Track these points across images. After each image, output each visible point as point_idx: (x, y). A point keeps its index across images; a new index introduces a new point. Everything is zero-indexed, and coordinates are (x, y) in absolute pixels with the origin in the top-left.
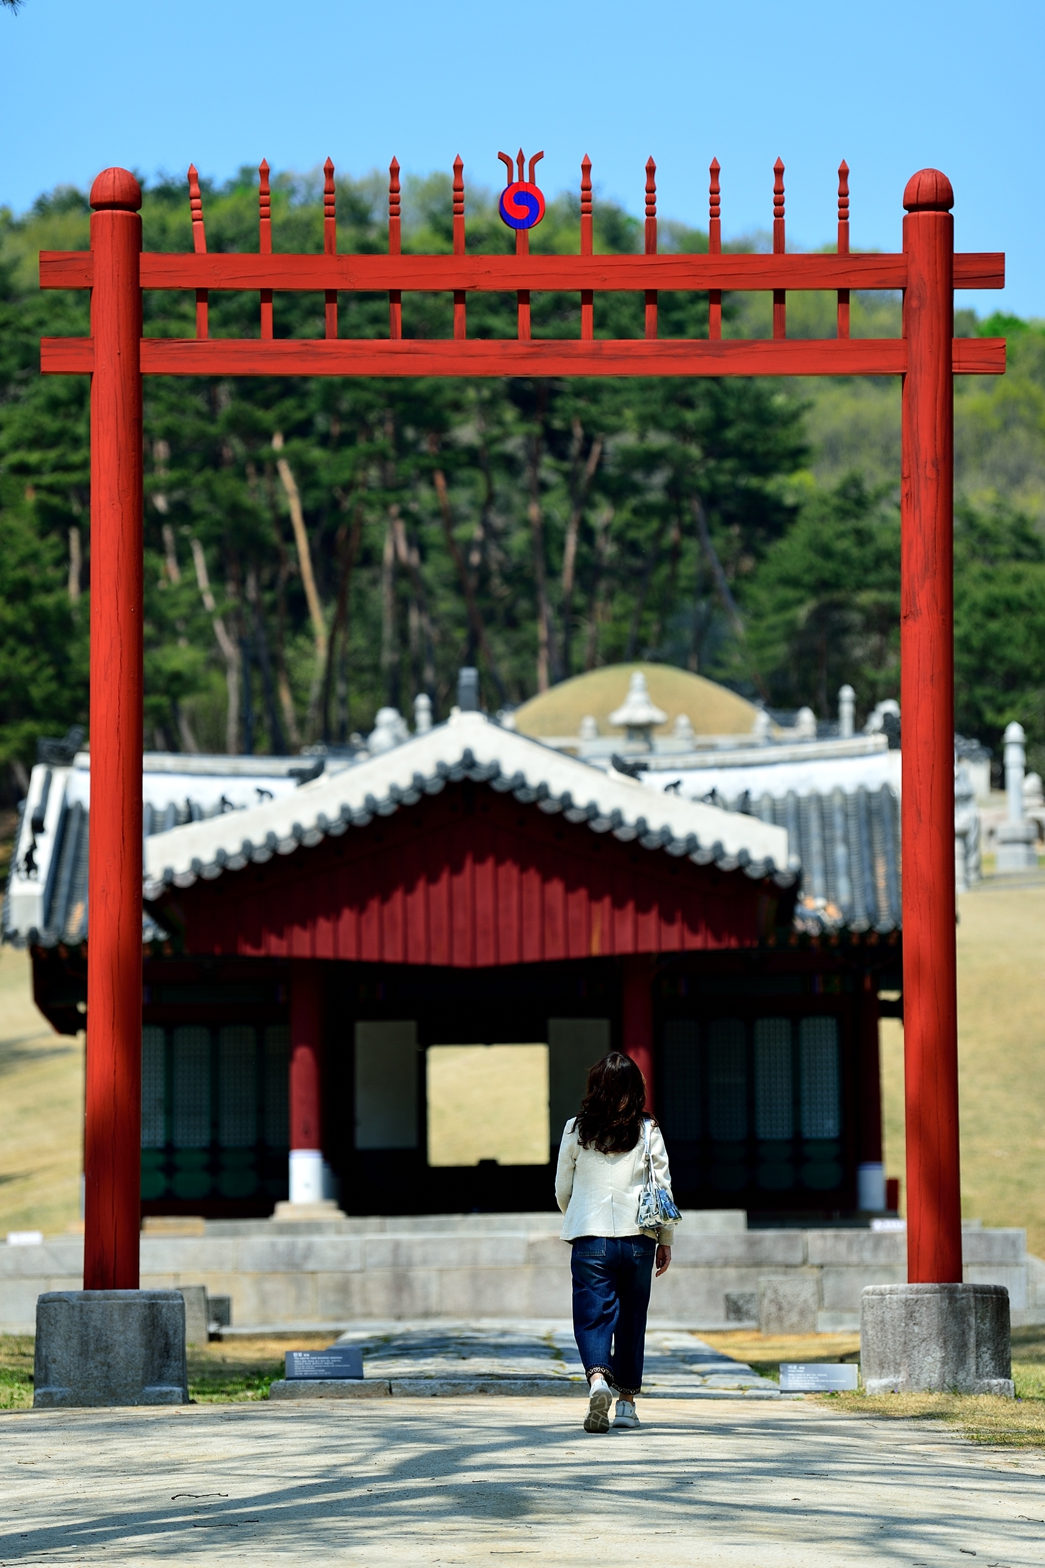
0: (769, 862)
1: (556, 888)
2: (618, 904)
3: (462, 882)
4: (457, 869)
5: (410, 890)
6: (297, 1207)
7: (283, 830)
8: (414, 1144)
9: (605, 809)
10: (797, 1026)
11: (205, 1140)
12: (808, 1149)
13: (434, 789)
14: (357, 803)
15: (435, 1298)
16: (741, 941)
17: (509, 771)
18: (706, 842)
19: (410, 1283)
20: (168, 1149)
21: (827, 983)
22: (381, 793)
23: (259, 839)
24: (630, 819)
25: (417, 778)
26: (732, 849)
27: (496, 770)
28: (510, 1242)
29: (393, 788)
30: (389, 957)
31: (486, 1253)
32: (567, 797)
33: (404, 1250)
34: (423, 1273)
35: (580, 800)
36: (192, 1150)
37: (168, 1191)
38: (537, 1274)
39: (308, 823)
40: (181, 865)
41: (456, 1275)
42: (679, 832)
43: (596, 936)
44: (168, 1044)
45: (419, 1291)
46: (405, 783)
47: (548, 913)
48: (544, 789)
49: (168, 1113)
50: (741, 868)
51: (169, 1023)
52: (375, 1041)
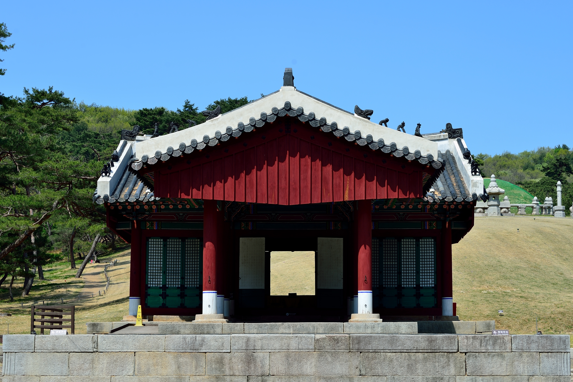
1: (329, 168)
2: (358, 177)
3: (284, 166)
4: (282, 160)
5: (260, 169)
6: (206, 316)
7: (200, 139)
8: (263, 287)
9: (352, 131)
10: (418, 241)
11: (178, 284)
12: (422, 292)
13: (271, 120)
14: (235, 127)
15: (267, 367)
16: (415, 195)
17: (307, 112)
18: (400, 147)
19: (254, 360)
20: (164, 287)
21: (430, 225)
22: (246, 122)
23: (188, 144)
24: (364, 136)
25: (263, 115)
26: (412, 150)
27: (301, 112)
28: (306, 338)
29: (252, 120)
30: (249, 200)
31: (294, 344)
32: (334, 125)
33: (251, 343)
34: (261, 355)
35: (341, 127)
36: (173, 288)
37: (164, 304)
38: (320, 355)
39: (212, 135)
40: (151, 155)
41: (278, 355)
42: (387, 143)
43: (347, 192)
44: (165, 246)
45: (259, 364)
46: (257, 117)
47: (323, 179)
48: (323, 121)
49: (164, 273)
50: (417, 159)
51: (165, 237)
52: (248, 246)
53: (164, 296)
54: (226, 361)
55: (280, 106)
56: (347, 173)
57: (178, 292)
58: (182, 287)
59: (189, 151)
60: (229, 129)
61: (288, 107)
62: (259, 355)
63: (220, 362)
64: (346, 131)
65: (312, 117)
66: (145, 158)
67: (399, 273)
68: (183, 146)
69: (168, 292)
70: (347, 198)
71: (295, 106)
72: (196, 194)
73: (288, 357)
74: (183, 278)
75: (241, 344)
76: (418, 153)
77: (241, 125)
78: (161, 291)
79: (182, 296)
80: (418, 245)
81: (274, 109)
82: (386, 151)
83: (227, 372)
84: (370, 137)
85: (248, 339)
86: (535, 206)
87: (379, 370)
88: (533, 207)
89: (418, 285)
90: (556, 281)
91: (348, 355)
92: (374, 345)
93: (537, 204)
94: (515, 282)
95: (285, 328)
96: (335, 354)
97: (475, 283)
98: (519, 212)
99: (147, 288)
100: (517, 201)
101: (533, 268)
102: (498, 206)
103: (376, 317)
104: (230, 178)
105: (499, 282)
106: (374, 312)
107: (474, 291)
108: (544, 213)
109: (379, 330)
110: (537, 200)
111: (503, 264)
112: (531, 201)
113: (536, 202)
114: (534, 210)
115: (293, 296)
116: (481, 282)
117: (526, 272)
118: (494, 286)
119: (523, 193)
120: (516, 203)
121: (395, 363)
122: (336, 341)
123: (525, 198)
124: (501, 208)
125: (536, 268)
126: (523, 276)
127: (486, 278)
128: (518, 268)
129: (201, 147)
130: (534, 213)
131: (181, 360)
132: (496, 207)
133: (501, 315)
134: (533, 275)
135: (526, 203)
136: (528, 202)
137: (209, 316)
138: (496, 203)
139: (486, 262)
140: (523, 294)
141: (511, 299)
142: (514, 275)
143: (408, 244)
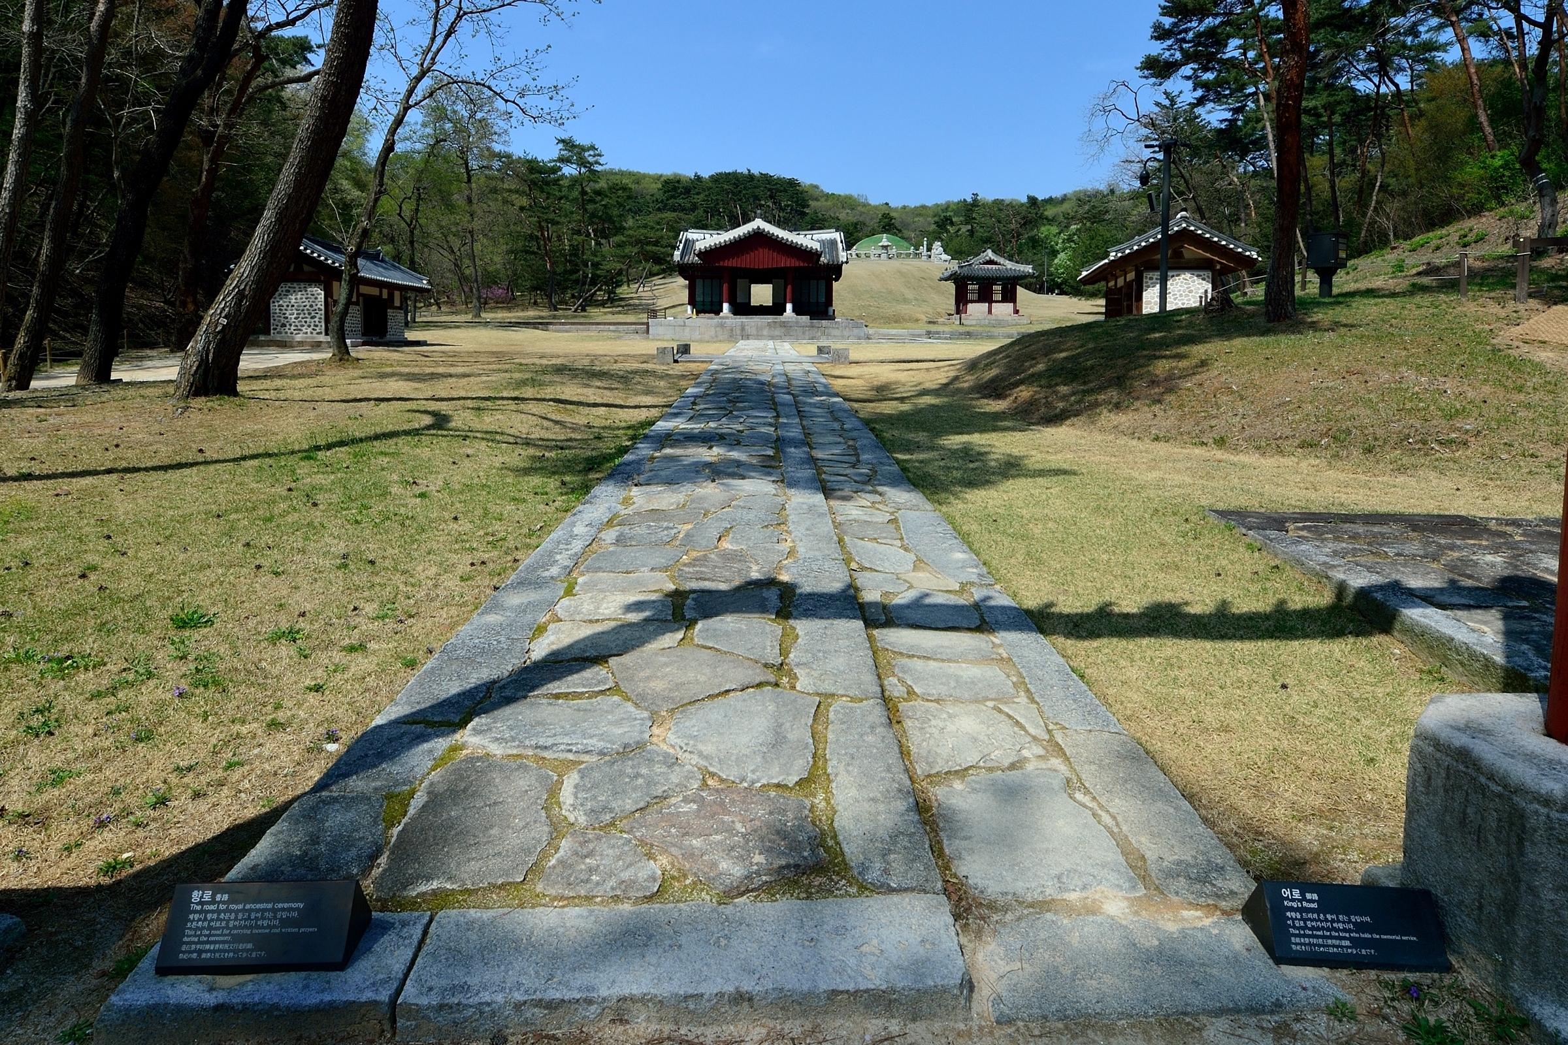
8: (748, 302)
12: (819, 304)
20: (703, 301)
28: (759, 321)
33: (746, 323)
37: (705, 308)
44: (703, 282)
49: (704, 292)
51: (704, 278)
52: (740, 283)
53: (705, 304)
54: (732, 331)
58: (710, 301)
67: (810, 295)
69: (707, 302)
74: (712, 297)
75: (742, 324)
78: (702, 303)
79: (711, 305)
80: (817, 283)
85: (744, 322)
89: (817, 299)
91: (780, 328)
92: (788, 325)
93: (913, 252)
95: (750, 319)
97: (856, 300)
99: (696, 301)
100: (900, 249)
102: (887, 253)
103: (794, 315)
105: (869, 299)
106: (793, 312)
107: (854, 304)
109: (793, 320)
111: (873, 290)
115: (761, 306)
116: (859, 300)
117: (885, 294)
118: (865, 301)
121: (798, 331)
122: (774, 323)
127: (862, 297)
134: (888, 296)
135: (906, 250)
137: (724, 313)
138: (885, 251)
141: (872, 308)
143: (813, 283)
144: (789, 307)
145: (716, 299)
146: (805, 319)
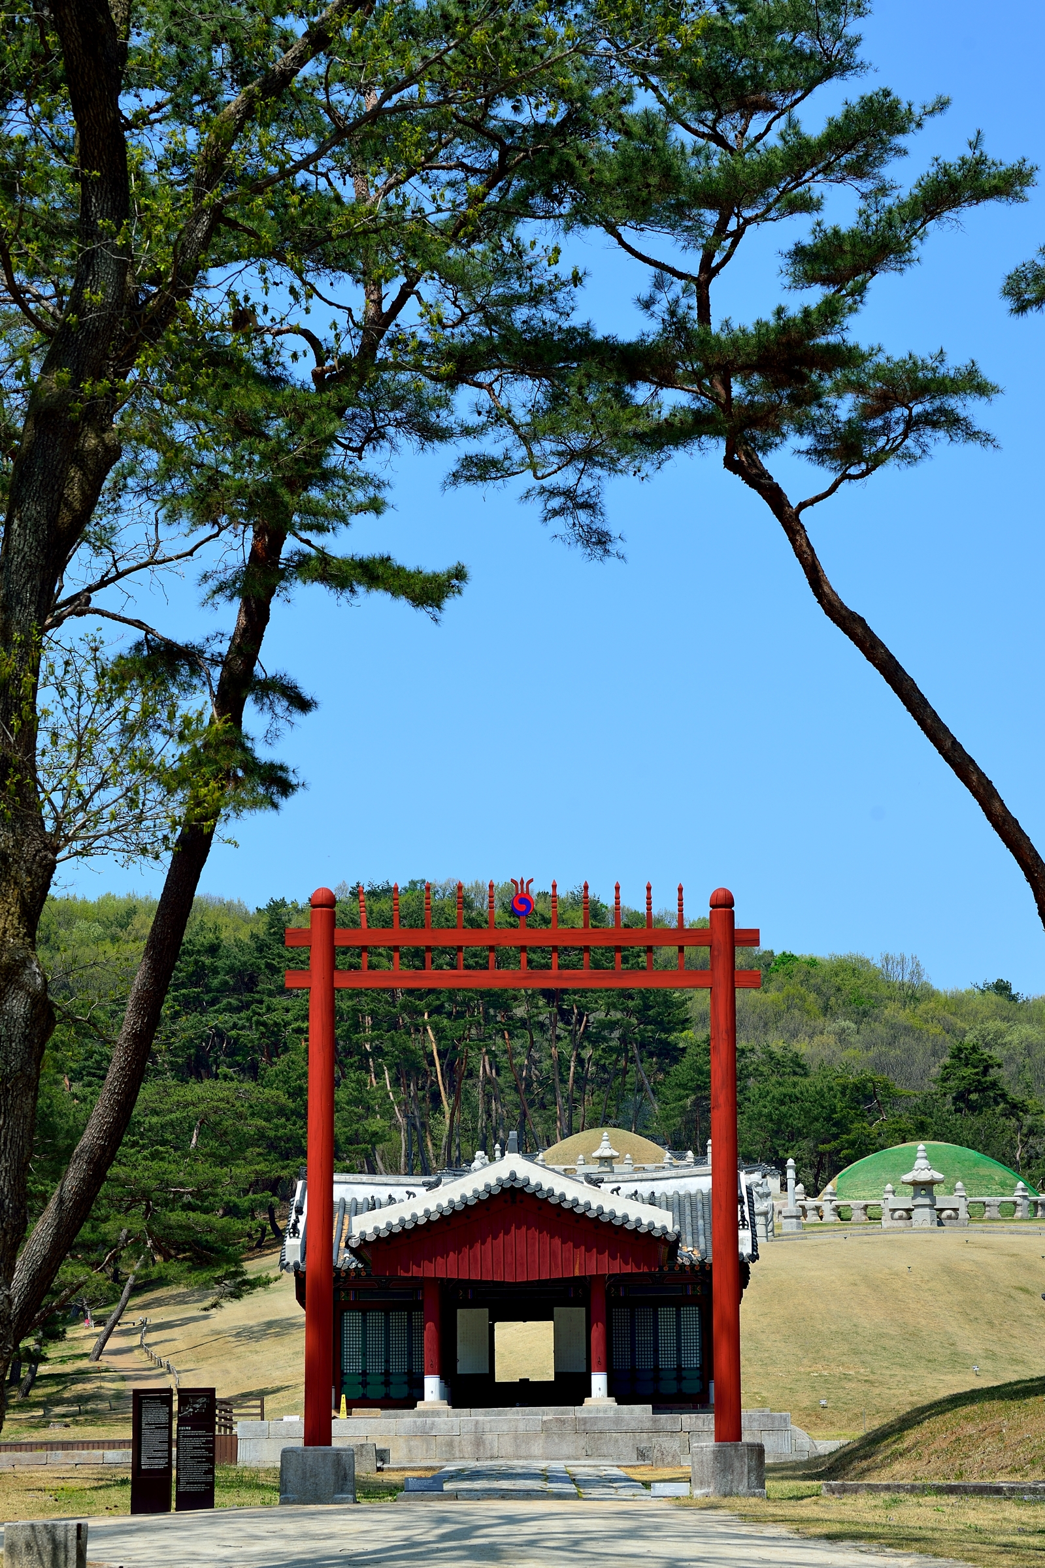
0: (664, 1228)
1: (557, 1241)
2: (588, 1250)
3: (510, 1238)
4: (507, 1231)
5: (484, 1242)
6: (428, 1403)
7: (420, 1213)
8: (487, 1372)
9: (582, 1202)
10: (678, 1311)
11: (382, 1369)
12: (684, 1373)
13: (496, 1192)
14: (457, 1199)
15: (496, 1449)
16: (650, 1268)
17: (533, 1182)
18: (632, 1218)
19: (483, 1442)
20: (364, 1373)
21: (694, 1289)
22: (469, 1194)
23: (408, 1217)
24: (594, 1206)
25: (487, 1186)
26: (645, 1222)
27: (527, 1182)
28: (534, 1420)
29: (475, 1191)
30: (473, 1277)
31: (521, 1426)
32: (563, 1196)
33: (480, 1425)
34: (490, 1437)
35: (569, 1197)
36: (376, 1374)
37: (364, 1395)
38: (548, 1437)
39: (433, 1208)
40: (369, 1230)
41: (506, 1437)
42: (619, 1213)
43: (577, 1267)
44: (364, 1321)
45: (488, 1446)
46: (481, 1188)
47: (553, 1254)
48: (551, 1192)
49: (364, 1355)
50: (649, 1231)
51: (364, 1310)
52: (468, 1319)
53: (364, 1384)
54: (456, 1444)
55: (505, 1175)
56: (576, 1246)
57: (382, 1379)
58: (387, 1373)
59: (409, 1226)
60: (451, 1202)
61: (513, 1177)
62: (488, 1437)
63: (450, 1444)
64: (575, 1202)
65: (539, 1187)
66: (363, 1234)
67: (656, 1351)
68: (402, 1220)
69: (369, 1379)
70: (577, 1274)
71: (520, 1175)
72: (415, 1271)
73: (516, 1438)
74: (387, 1361)
75: (471, 1427)
76: (651, 1224)
77: (463, 1197)
78: (360, 1379)
79: (387, 1383)
80: (678, 1315)
81: (499, 1179)
82: (617, 1223)
83: (457, 1455)
84: (600, 1208)
85: (477, 1422)
86: (1019, 1200)
87: (605, 1451)
88: (1015, 1203)
89: (679, 1365)
90: (936, 1356)
91: (575, 1436)
92: (600, 1426)
93: (1025, 1197)
94: (868, 1358)
95: (513, 1414)
96: (561, 1436)
97: (805, 1361)
98: (987, 1214)
99: (343, 1374)
100: (984, 1191)
101: (907, 1336)
102: (931, 1206)
103: (611, 1402)
104: (451, 1254)
105: (844, 1358)
106: (609, 1396)
107: (800, 1373)
108: (1040, 1213)
109: (611, 1414)
110: (1023, 1190)
111: (860, 1330)
112: (1013, 1188)
113: (1021, 1193)
114: (1019, 1208)
115: (524, 1382)
116: (815, 1361)
117: (894, 1342)
118: (833, 1365)
119: (999, 1172)
120: (982, 1195)
121: (621, 1443)
122: (563, 1422)
123: (1003, 1185)
124: (942, 1210)
125: (912, 1336)
126: (885, 1349)
127: (826, 1353)
128: (882, 1336)
129: (422, 1221)
130: (1018, 1214)
131: (412, 1443)
132: (927, 1210)
133: (824, 1407)
134: (902, 1347)
135: (1003, 1195)
136: (1007, 1192)
137: (432, 1403)
138: (927, 1201)
139: (833, 1328)
140: (872, 1377)
141: (849, 1385)
142: (871, 1347)
143: (666, 1315)
144: (599, 1381)
145: (398, 1366)
146: (641, 1412)
